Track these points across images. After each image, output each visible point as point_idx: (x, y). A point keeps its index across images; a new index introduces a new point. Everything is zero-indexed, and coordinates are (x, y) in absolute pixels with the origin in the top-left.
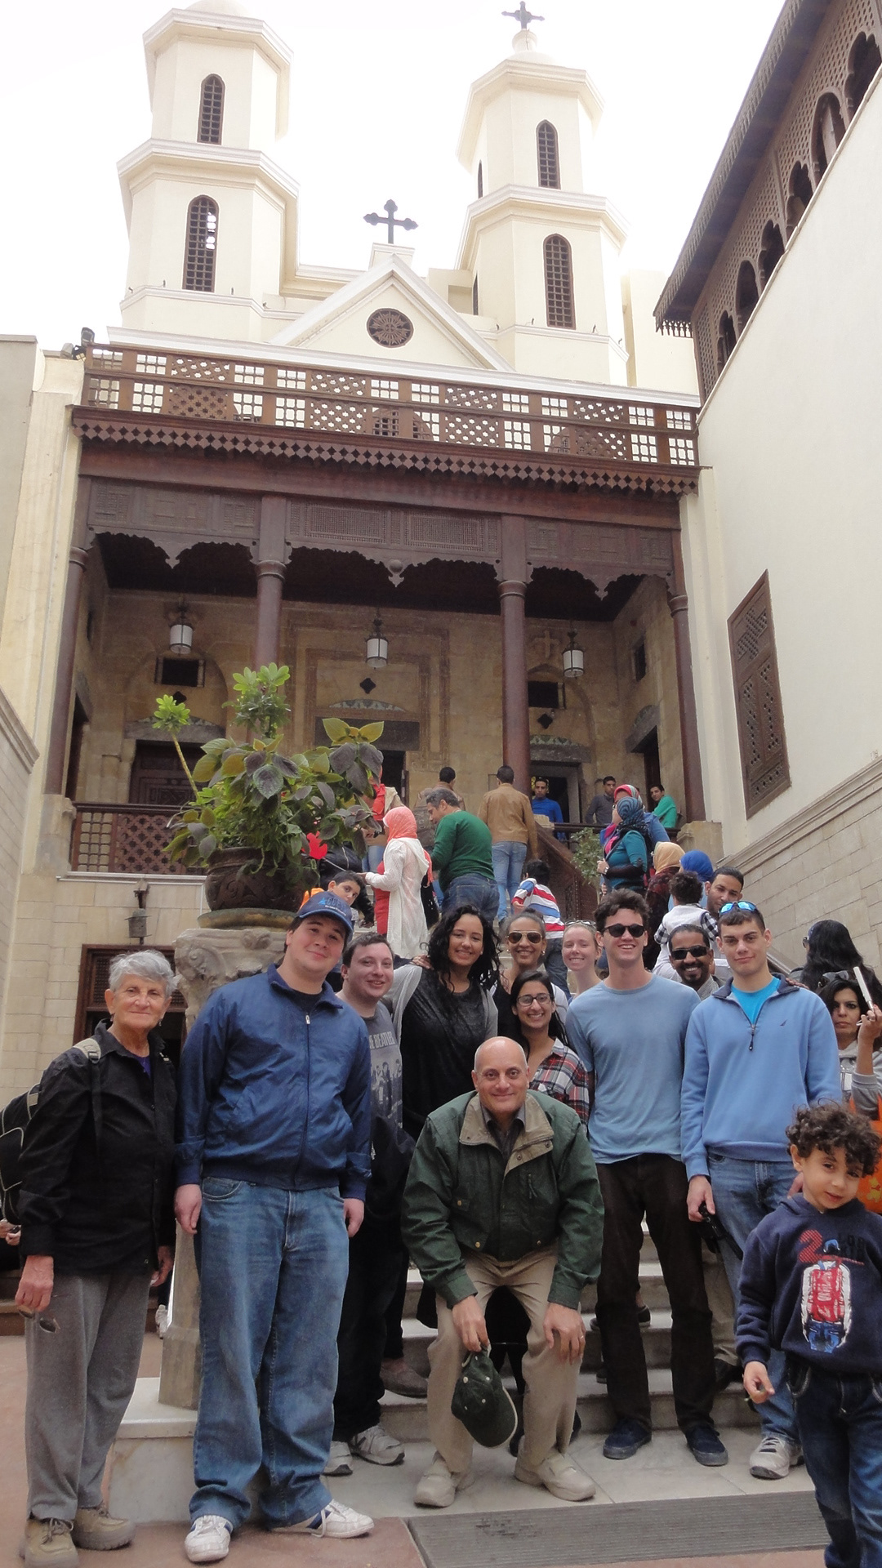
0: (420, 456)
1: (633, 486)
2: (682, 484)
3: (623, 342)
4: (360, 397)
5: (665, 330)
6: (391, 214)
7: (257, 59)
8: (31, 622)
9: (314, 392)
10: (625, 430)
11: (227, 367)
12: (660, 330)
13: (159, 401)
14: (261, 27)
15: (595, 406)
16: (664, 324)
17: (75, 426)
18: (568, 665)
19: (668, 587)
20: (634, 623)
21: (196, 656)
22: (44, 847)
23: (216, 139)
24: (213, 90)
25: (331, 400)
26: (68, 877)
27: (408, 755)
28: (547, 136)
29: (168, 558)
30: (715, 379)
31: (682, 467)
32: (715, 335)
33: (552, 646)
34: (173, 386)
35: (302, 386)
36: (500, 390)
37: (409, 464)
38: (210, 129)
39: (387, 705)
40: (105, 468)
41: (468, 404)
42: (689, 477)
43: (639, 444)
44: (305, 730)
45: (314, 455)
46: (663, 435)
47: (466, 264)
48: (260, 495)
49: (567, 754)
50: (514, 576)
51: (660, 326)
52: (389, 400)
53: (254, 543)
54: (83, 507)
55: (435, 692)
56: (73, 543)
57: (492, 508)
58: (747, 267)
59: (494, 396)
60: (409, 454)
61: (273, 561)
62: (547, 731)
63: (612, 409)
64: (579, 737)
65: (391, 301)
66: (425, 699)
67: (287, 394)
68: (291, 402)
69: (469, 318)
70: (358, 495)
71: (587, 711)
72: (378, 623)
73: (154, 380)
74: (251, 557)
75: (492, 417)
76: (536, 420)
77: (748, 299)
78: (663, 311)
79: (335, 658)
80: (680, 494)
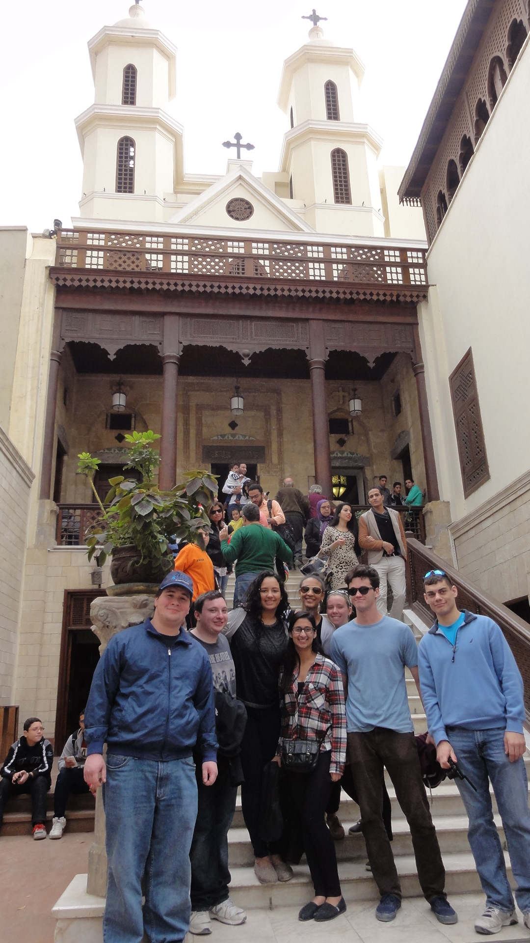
0: (258, 287)
1: (388, 298)
2: (418, 296)
3: (381, 211)
4: (221, 253)
5: (405, 203)
6: (238, 142)
7: (156, 54)
8: (29, 397)
9: (193, 251)
10: (382, 265)
11: (141, 239)
12: (402, 203)
13: (101, 261)
14: (158, 34)
15: (364, 251)
16: (404, 199)
17: (51, 278)
18: (352, 409)
19: (412, 359)
20: (393, 381)
21: (129, 411)
22: (40, 532)
23: (133, 103)
24: (130, 74)
25: (204, 256)
26: (55, 549)
27: (258, 465)
28: (331, 89)
29: (109, 355)
30: (436, 232)
31: (418, 286)
32: (435, 205)
33: (344, 397)
34: (109, 252)
35: (186, 248)
36: (305, 244)
37: (251, 292)
38: (129, 96)
39: (245, 436)
40: (70, 303)
41: (286, 254)
42: (422, 292)
43: (391, 273)
44: (197, 453)
45: (194, 289)
46: (405, 266)
47: (285, 168)
48: (162, 315)
49: (356, 461)
50: (317, 356)
51: (402, 201)
52: (239, 254)
53: (160, 344)
54: (58, 325)
55: (274, 427)
56: (52, 349)
57: (303, 316)
58: (452, 163)
59: (302, 248)
60: (251, 286)
61: (172, 354)
62: (343, 448)
63: (374, 253)
64: (362, 451)
65: (239, 193)
66: (268, 433)
67: (177, 253)
68: (180, 258)
69: (287, 201)
70: (221, 312)
71: (366, 435)
72: (237, 388)
73: (98, 249)
74: (159, 352)
75: (301, 261)
76: (328, 262)
77: (453, 182)
78: (403, 192)
79: (213, 410)
80: (417, 302)
